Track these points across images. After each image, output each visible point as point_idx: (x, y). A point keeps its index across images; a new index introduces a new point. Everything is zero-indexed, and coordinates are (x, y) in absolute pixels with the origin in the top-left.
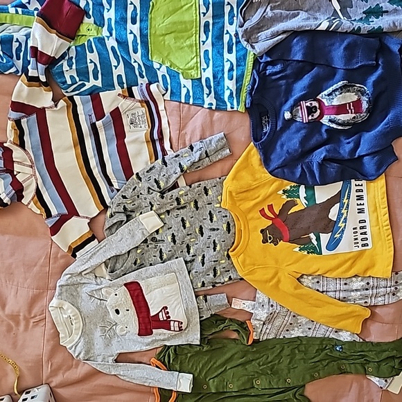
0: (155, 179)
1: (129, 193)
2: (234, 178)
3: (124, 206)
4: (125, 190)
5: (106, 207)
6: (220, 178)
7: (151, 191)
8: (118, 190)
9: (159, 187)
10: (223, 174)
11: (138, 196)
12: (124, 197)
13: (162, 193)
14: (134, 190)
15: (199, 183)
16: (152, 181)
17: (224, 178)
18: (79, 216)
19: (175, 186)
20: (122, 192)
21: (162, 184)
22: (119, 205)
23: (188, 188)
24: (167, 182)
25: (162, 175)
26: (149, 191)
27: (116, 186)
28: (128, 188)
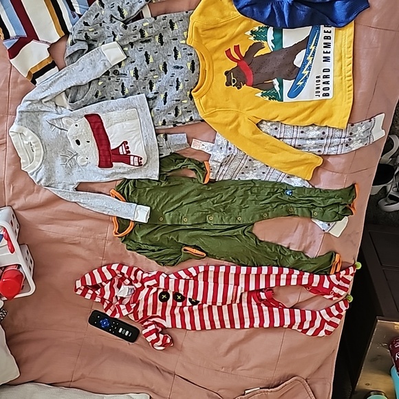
0: (119, 7)
1: (91, 20)
2: (201, 13)
3: (86, 34)
4: (87, 17)
5: (67, 34)
6: (187, 12)
7: (114, 20)
8: (80, 16)
9: (122, 16)
10: (191, 8)
11: (101, 25)
12: (86, 24)
13: (126, 23)
14: (96, 17)
15: (164, 15)
16: (115, 8)
17: (191, 11)
18: (38, 40)
19: (139, 16)
20: (84, 18)
21: (126, 13)
22: (80, 32)
23: (153, 19)
24: (131, 11)
25: (126, 3)
26: (111, 20)
27: (78, 11)
28: (90, 14)
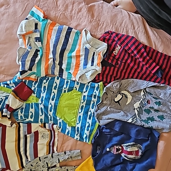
0: (47, 162)
1: (34, 164)
2: (81, 169)
3: (31, 169)
4: (33, 163)
5: (23, 167)
6: (74, 167)
7: (44, 167)
8: (30, 162)
9: (48, 166)
10: (76, 165)
11: (38, 166)
12: (32, 165)
13: (49, 168)
14: (37, 163)
15: (65, 167)
16: (45, 163)
17: (76, 167)
18: (10, 170)
19: (55, 166)
20: (31, 163)
21: (49, 165)
22: (29, 168)
23: (60, 168)
24: (51, 165)
25: (50, 161)
26: (43, 166)
27: (29, 160)
28: (34, 162)
